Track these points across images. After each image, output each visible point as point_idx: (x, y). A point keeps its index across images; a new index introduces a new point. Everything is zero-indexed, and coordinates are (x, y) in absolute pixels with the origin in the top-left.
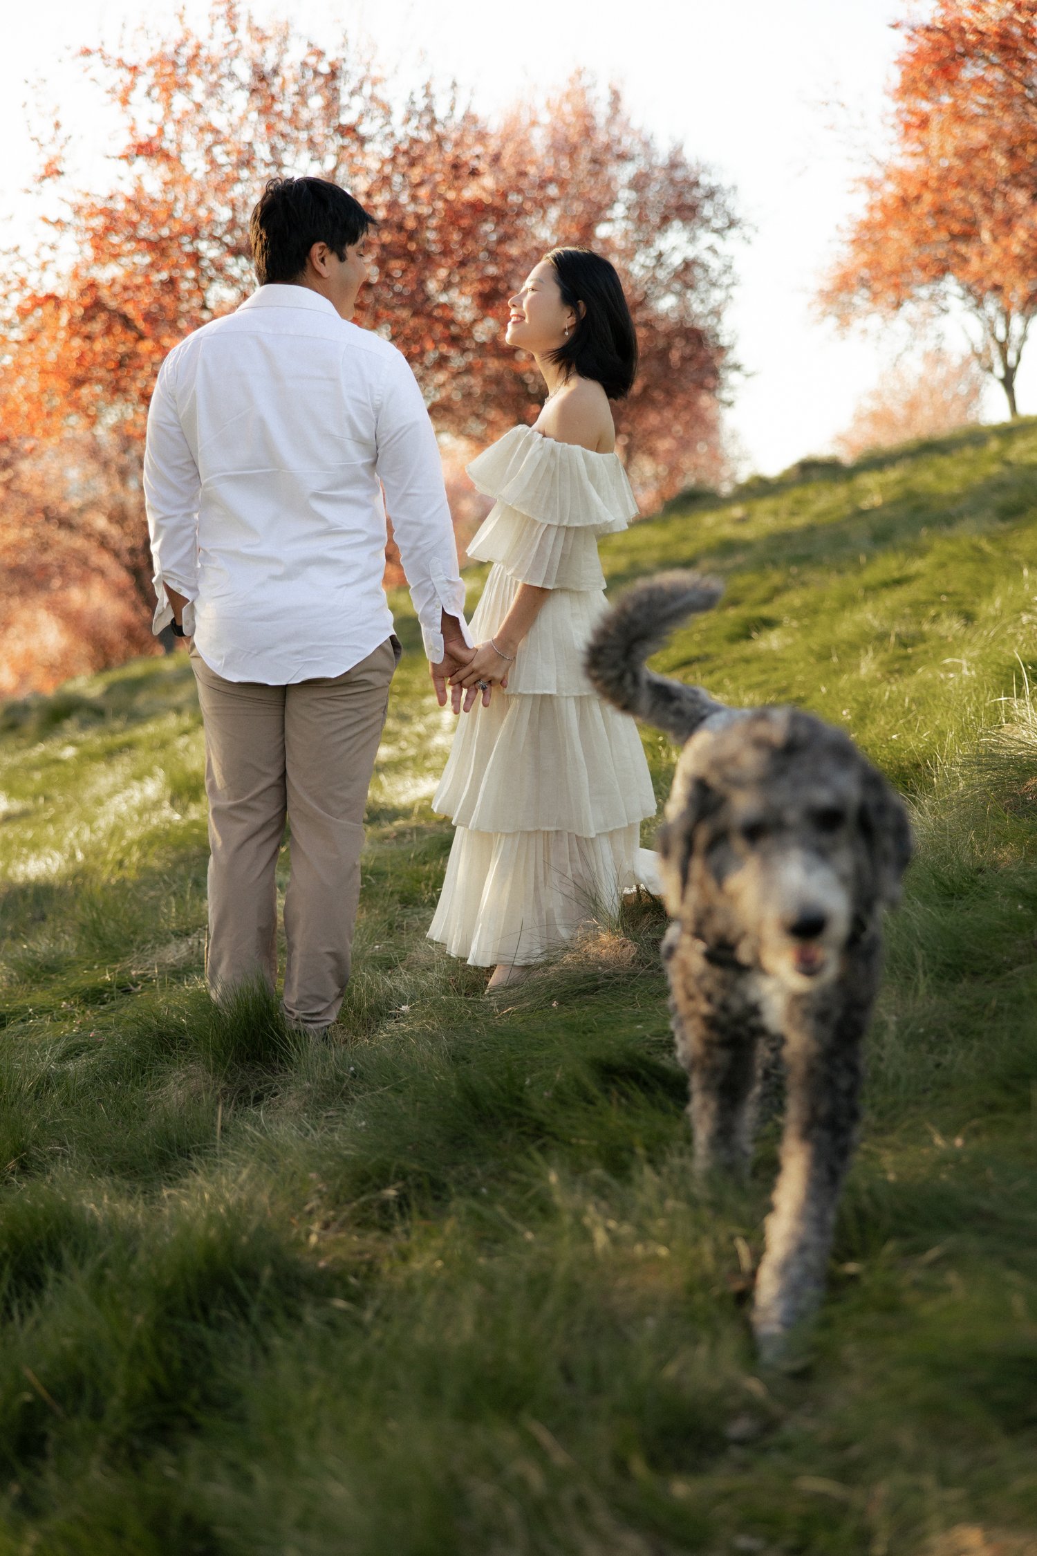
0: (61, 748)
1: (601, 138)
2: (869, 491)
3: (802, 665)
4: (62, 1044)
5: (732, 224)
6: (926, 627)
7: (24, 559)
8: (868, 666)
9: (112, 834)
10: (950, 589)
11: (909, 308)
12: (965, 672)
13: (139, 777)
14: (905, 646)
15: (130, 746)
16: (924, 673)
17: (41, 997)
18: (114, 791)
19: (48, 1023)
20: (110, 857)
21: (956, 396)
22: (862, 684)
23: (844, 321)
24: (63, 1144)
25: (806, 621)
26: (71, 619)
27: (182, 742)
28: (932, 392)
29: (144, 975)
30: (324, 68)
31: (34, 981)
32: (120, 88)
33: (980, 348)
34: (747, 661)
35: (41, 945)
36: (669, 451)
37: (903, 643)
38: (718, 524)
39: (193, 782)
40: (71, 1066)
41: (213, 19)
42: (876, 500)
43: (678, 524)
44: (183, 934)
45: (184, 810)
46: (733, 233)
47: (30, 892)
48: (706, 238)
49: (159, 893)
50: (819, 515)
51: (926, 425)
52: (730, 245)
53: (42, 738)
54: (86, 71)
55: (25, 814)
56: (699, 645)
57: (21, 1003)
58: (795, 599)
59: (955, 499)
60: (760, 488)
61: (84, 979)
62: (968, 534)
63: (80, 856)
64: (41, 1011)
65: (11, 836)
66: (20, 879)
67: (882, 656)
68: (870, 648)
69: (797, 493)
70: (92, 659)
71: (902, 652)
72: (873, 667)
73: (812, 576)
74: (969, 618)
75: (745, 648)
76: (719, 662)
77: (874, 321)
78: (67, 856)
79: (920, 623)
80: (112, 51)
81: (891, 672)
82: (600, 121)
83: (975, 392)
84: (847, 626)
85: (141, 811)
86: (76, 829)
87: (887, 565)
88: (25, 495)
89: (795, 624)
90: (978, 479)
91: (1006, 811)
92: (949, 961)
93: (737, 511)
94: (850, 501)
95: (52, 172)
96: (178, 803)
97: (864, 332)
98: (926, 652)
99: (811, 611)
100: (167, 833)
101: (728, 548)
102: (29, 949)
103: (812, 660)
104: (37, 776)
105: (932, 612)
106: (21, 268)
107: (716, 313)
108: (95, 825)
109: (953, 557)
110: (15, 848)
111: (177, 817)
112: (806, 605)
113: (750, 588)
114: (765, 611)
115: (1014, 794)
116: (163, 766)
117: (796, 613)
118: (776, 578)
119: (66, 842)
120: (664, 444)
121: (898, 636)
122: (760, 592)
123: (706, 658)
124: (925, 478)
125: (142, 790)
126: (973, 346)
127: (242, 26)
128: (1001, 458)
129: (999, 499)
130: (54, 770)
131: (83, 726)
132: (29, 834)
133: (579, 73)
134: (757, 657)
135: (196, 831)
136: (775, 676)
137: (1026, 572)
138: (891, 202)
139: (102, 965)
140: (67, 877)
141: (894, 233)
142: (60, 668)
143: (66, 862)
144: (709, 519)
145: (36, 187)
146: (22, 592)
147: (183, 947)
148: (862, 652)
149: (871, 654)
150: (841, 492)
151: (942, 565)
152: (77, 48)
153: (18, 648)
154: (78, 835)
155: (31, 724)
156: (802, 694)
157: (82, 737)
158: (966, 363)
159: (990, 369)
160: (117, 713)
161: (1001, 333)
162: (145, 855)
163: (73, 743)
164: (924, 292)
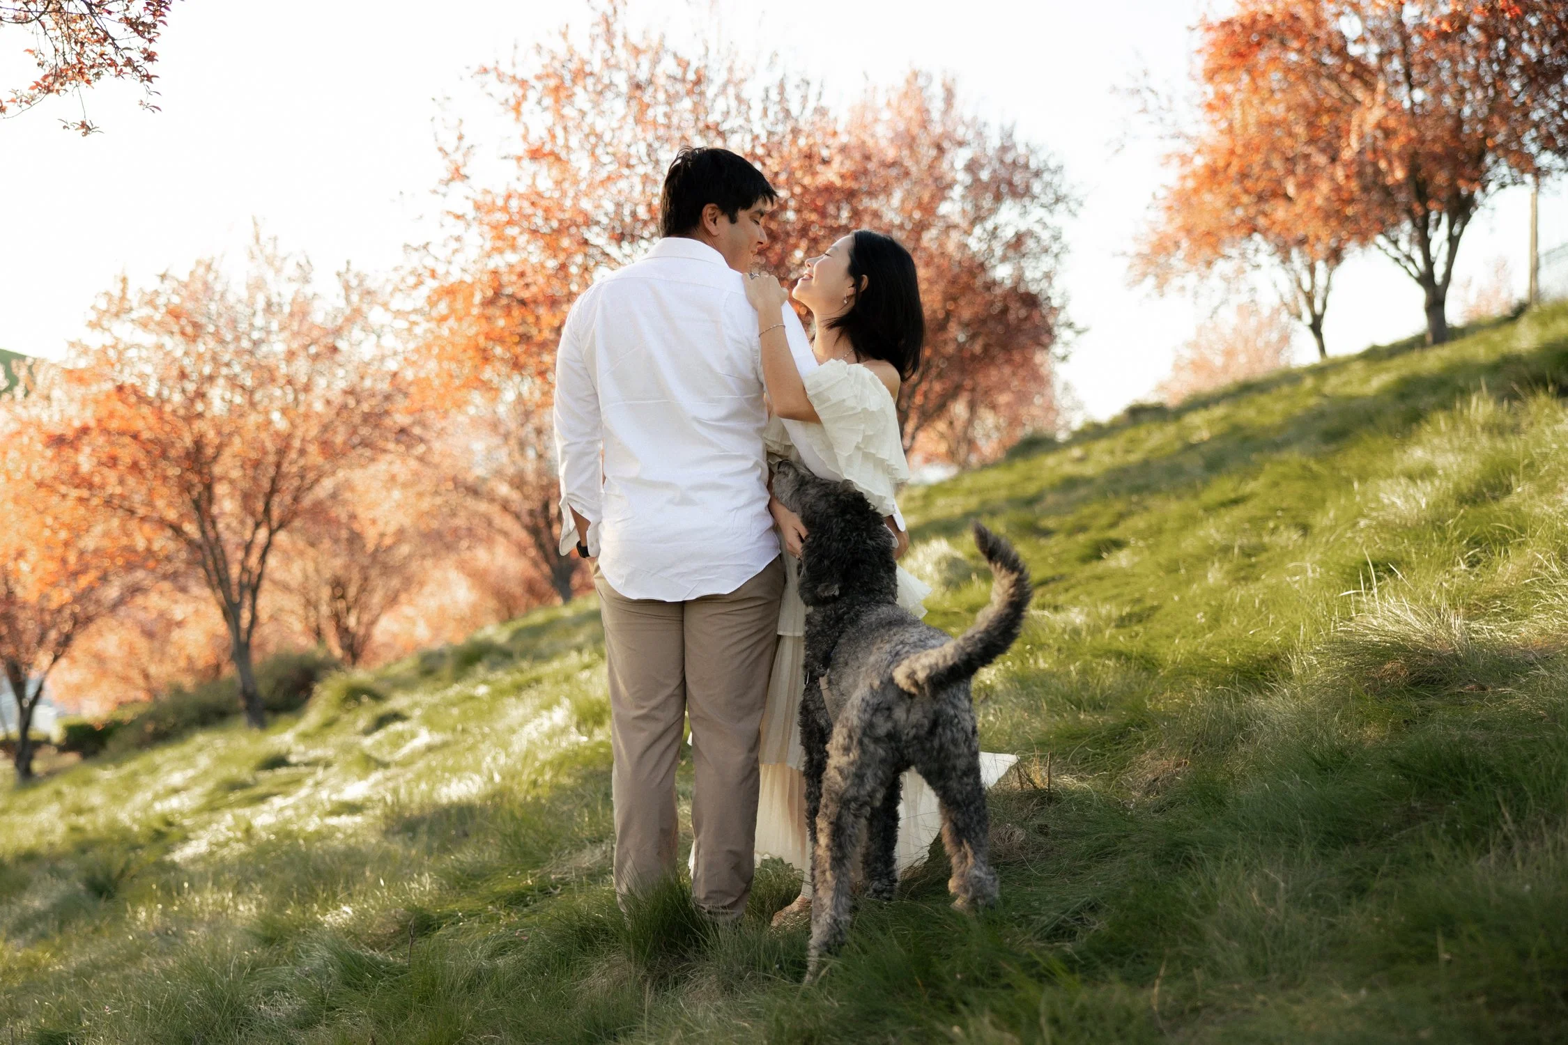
0: (475, 687)
1: (937, 129)
2: (1198, 428)
3: (1152, 578)
4: (490, 943)
5: (1058, 200)
6: (1266, 539)
7: (435, 524)
8: (1214, 575)
9: (526, 757)
10: (1284, 505)
11: (1221, 266)
12: (1310, 574)
13: (548, 707)
14: (1249, 556)
15: (538, 681)
16: (1268, 579)
17: (468, 903)
18: (525, 721)
19: (476, 925)
20: (524, 777)
21: (1268, 344)
22: (1212, 591)
23: (1162, 283)
24: (497, 1032)
25: (1151, 541)
26: (478, 577)
27: (585, 674)
28: (1246, 341)
29: (562, 879)
30: (691, 76)
31: (462, 887)
32: (512, 102)
33: (1288, 298)
34: (1100, 578)
35: (466, 856)
36: (1008, 405)
37: (1247, 553)
38: (1060, 464)
39: (597, 709)
40: (500, 962)
41: (593, 39)
42: (1205, 435)
43: (1021, 466)
44: (597, 841)
45: (590, 734)
46: (1061, 207)
47: (453, 811)
48: (1037, 212)
49: (571, 807)
50: (1151, 451)
51: (1242, 369)
52: (1059, 218)
53: (457, 679)
54: (483, 87)
55: (445, 745)
56: (1053, 567)
57: (452, 907)
58: (1139, 522)
59: (1281, 428)
60: (1094, 433)
61: (507, 884)
62: (1294, 457)
63: (497, 778)
64: (470, 915)
65: (434, 763)
66: (444, 801)
67: (1227, 566)
68: (1216, 560)
69: (1130, 433)
70: (497, 612)
71: (1246, 561)
72: (1219, 576)
73: (1155, 502)
74: (1305, 529)
75: (1098, 567)
76: (1073, 581)
77: (1191, 279)
78: (485, 779)
79: (1260, 536)
80: (506, 68)
81: (1237, 580)
82: (936, 115)
83: (1285, 339)
84: (1190, 543)
85: (551, 735)
86: (493, 753)
87: (1223, 487)
88: (437, 466)
89: (1141, 543)
90: (1298, 411)
91: (1366, 692)
92: (1331, 829)
93: (1076, 452)
94: (1179, 437)
95: (458, 175)
96: (583, 729)
97: (1182, 288)
98: (1270, 560)
99: (1156, 531)
100: (576, 754)
101: (1071, 483)
102: (458, 860)
103: (1161, 574)
104: (455, 711)
105: (1271, 524)
106: (430, 262)
107: (1048, 276)
108: (510, 750)
109: (1285, 476)
110: (439, 773)
111: (584, 739)
112: (1150, 527)
113: (1094, 516)
114: (1113, 534)
115: (1372, 678)
116: (568, 696)
117: (1140, 535)
118: (1119, 506)
119: (484, 765)
120: (1003, 399)
121: (1241, 548)
122: (1104, 520)
123: (1062, 577)
124: (1248, 414)
125: (551, 718)
126: (1281, 297)
127: (618, 42)
128: (1317, 391)
129: (1324, 425)
130: (469, 704)
131: (493, 667)
132: (450, 762)
133: (916, 75)
134: (1111, 574)
135: (602, 750)
136: (1127, 590)
137: (1356, 485)
138: (1201, 171)
139: (524, 871)
140: (486, 797)
141: (1207, 197)
142: (472, 620)
143: (485, 784)
144: (1050, 461)
145: (443, 189)
146: (435, 555)
147: (597, 852)
148: (1209, 564)
149: (1217, 565)
150: (1171, 429)
151: (1275, 484)
152: (476, 68)
153: (433, 604)
154: (494, 759)
155: (446, 670)
156: (1155, 603)
157: (491, 677)
158: (1276, 311)
159: (1299, 317)
160: (524, 655)
161: (1307, 285)
162: (556, 775)
163: (485, 682)
164: (1234, 252)
